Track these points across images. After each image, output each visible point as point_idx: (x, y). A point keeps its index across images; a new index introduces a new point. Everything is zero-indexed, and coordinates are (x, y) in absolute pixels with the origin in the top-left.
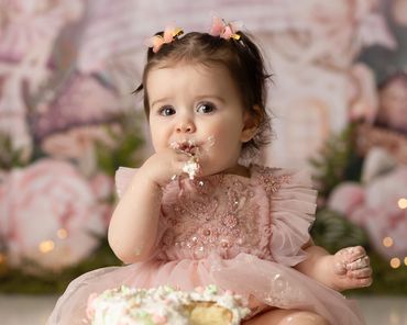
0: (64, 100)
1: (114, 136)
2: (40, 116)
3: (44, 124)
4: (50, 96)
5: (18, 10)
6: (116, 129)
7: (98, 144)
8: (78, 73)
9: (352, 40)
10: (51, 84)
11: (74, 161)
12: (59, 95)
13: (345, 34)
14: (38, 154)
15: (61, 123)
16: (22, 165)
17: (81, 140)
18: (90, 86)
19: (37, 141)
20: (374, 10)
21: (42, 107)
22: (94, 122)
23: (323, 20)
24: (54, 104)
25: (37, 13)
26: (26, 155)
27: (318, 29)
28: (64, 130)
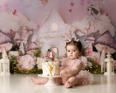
0: (29, 46)
1: (37, 51)
2: (26, 48)
3: (26, 49)
4: (27, 45)
5: (23, 33)
6: (37, 50)
7: (34, 52)
8: (31, 42)
9: (71, 37)
10: (27, 44)
11: (31, 55)
12: (29, 45)
13: (70, 36)
14: (26, 54)
15: (29, 49)
16: (23, 55)
17: (32, 52)
18: (33, 44)
19: (25, 52)
20: (74, 33)
21: (26, 47)
22: (34, 49)
23: (67, 34)
24: (28, 46)
25: (25, 33)
26: (24, 54)
27: (66, 36)
28: (29, 50)
